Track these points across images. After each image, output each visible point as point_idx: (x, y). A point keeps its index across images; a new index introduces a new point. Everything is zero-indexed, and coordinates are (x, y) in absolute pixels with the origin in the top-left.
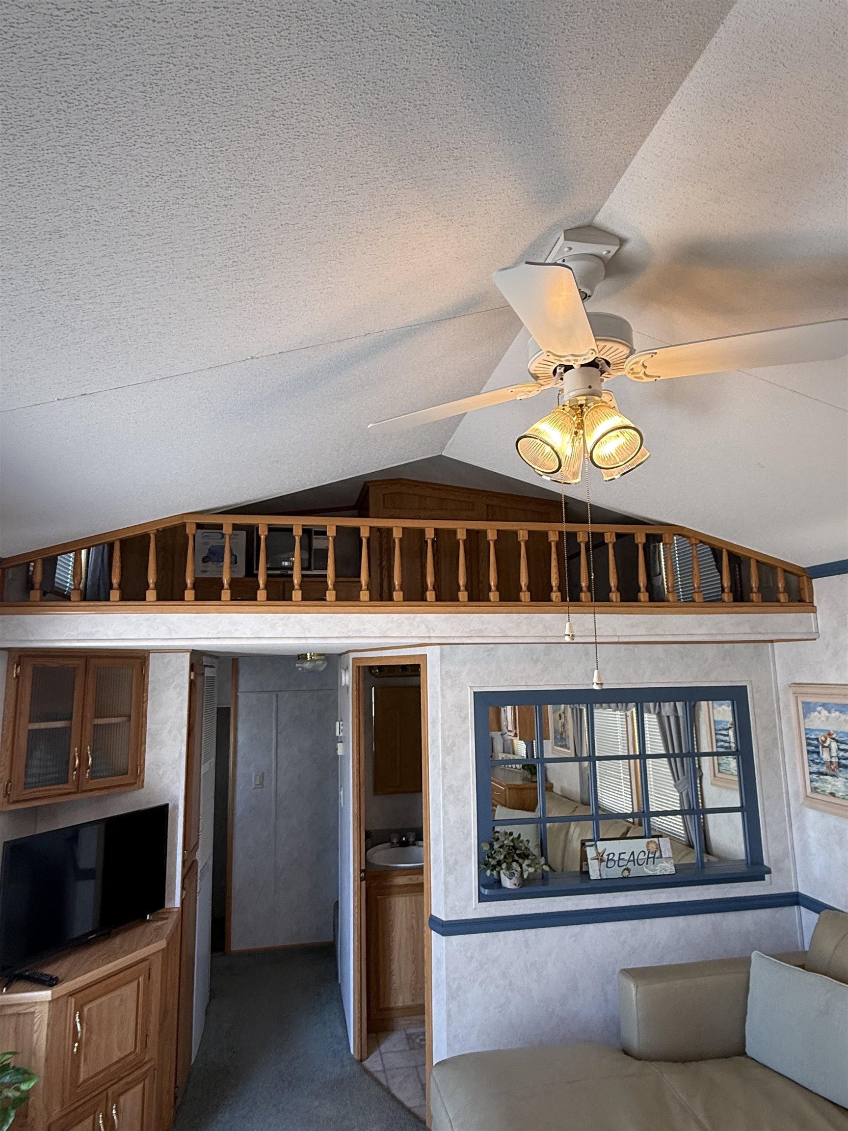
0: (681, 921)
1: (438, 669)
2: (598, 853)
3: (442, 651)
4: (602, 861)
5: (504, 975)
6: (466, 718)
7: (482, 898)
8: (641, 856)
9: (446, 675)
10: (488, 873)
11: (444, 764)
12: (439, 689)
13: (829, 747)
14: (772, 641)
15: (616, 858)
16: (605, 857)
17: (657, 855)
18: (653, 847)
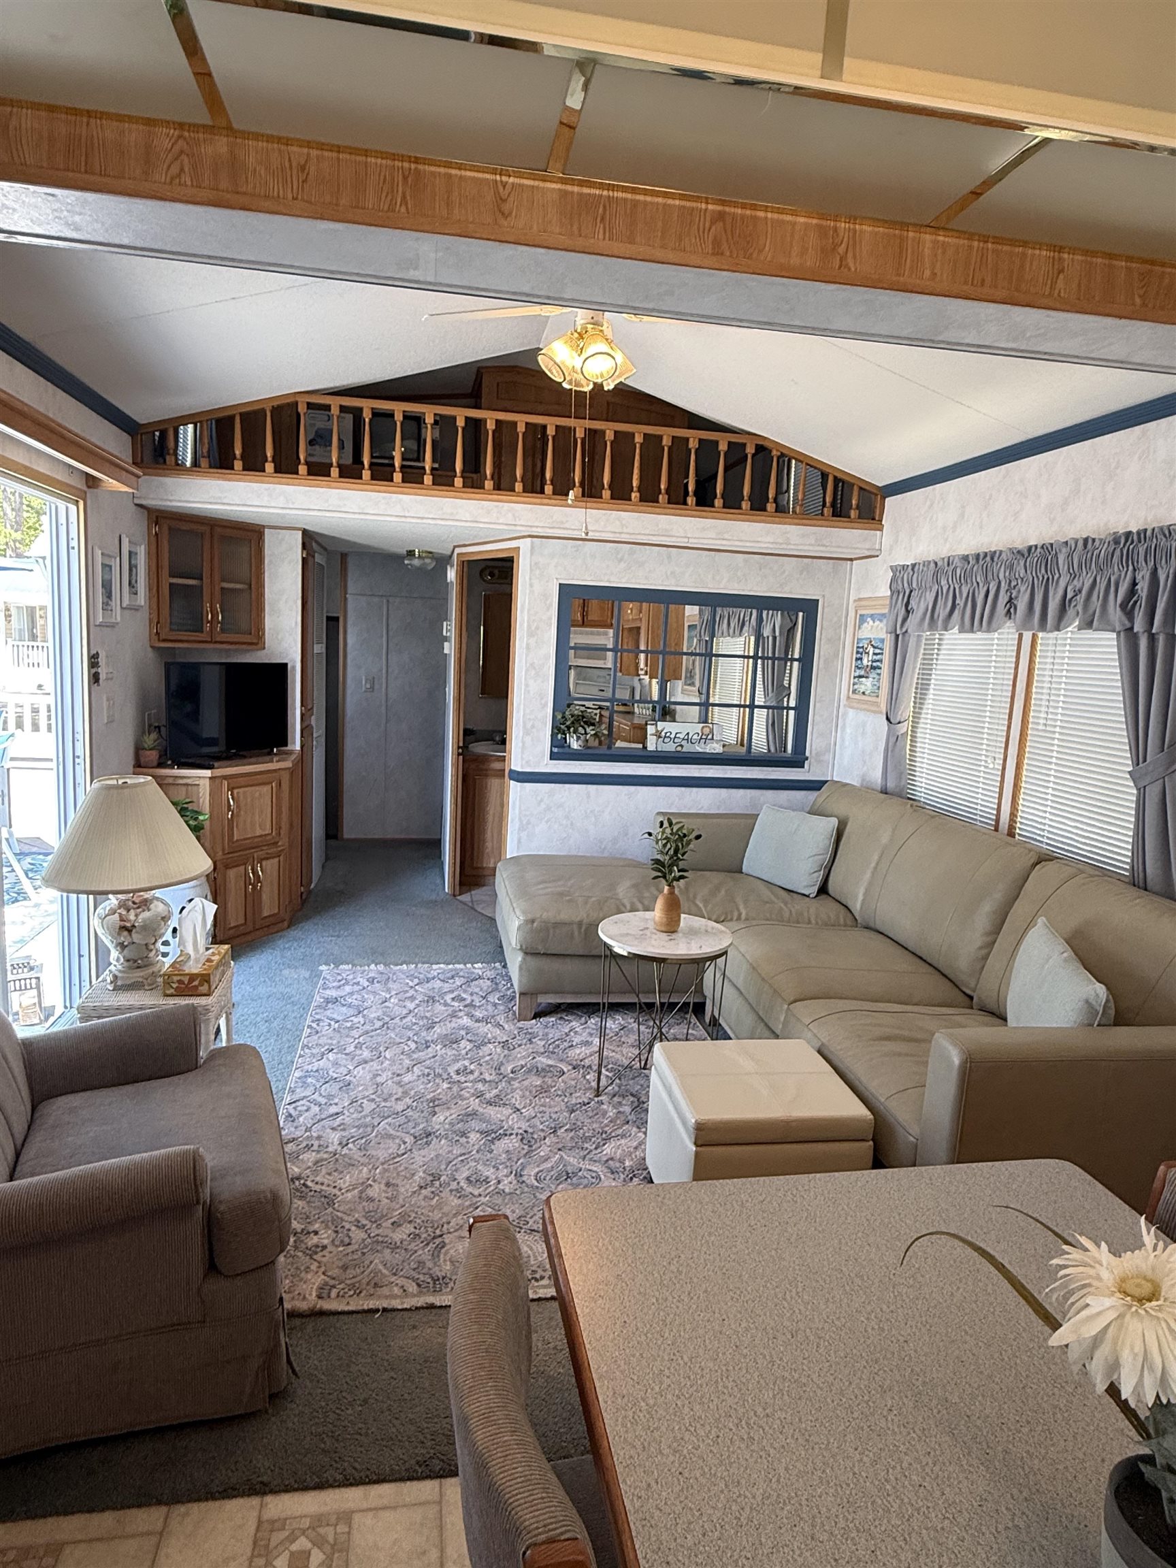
0: (723, 793)
1: (528, 561)
2: (657, 731)
3: (532, 543)
4: (660, 737)
5: (567, 817)
6: (551, 605)
7: (553, 756)
8: (695, 737)
9: (534, 566)
10: (559, 736)
11: (528, 645)
12: (527, 578)
13: (868, 653)
14: (851, 560)
15: (673, 736)
16: (663, 734)
17: (710, 737)
18: (707, 731)
